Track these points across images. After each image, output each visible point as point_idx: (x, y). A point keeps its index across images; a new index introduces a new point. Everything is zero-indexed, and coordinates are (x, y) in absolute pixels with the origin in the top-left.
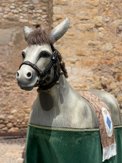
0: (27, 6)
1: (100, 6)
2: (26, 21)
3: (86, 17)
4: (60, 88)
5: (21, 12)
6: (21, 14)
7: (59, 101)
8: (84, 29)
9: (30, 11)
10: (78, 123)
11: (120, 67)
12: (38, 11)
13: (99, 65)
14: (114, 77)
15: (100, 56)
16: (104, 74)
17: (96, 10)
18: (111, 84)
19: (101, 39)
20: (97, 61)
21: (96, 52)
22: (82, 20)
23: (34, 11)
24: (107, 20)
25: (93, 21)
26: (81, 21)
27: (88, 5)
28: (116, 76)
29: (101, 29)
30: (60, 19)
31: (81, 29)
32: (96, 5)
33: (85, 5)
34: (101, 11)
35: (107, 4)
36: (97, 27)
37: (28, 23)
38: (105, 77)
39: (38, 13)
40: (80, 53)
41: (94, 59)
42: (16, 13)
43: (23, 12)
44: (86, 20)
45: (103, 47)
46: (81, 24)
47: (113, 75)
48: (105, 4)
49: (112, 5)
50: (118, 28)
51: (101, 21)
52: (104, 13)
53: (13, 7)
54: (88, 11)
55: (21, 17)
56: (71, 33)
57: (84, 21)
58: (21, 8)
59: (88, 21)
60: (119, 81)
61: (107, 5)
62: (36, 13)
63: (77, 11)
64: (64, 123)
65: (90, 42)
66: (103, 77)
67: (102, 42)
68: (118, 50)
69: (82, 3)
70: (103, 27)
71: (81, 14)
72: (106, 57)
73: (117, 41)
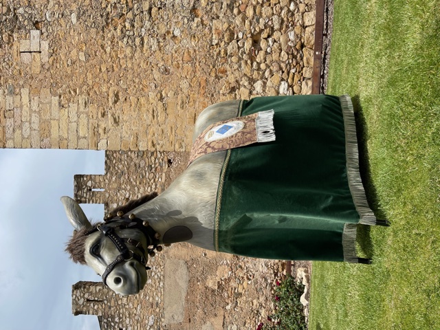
0: (147, 174)
1: (137, 95)
2: (164, 174)
3: (151, 112)
4: (159, 216)
5: (154, 180)
6: (157, 180)
7: (176, 217)
8: (164, 114)
9: (154, 169)
10: (211, 189)
11: (209, 70)
12: (153, 161)
13: (207, 97)
14: (222, 77)
15: (196, 96)
16: (217, 90)
17: (142, 100)
18: (230, 81)
19: (176, 94)
20: (202, 99)
21: (191, 99)
22: (154, 116)
23: (153, 166)
24: (153, 86)
25: (155, 103)
26: (156, 117)
27: (137, 109)
28: (220, 75)
29: (164, 95)
30: (153, 142)
31: (164, 118)
32: (136, 99)
33: (136, 113)
34: (143, 93)
35: (135, 86)
36: (161, 99)
37: (166, 173)
38: (221, 89)
39: (155, 161)
40: (193, 120)
41: (199, 102)
42: (156, 185)
43: (154, 178)
44: (153, 111)
45: (185, 91)
46: (159, 118)
47: (219, 80)
48: (135, 89)
49: (137, 80)
50: (162, 73)
51: (155, 94)
52: (146, 90)
53: (149, 188)
54: (144, 109)
55: (160, 180)
56: (170, 130)
57: (155, 114)
58: (150, 180)
59: (155, 109)
60: (226, 71)
61: (137, 86)
62: (155, 164)
63: (144, 122)
64: (209, 212)
65: (179, 108)
66: (221, 92)
67: (180, 92)
68: (189, 73)
69: (135, 116)
70: (162, 91)
71: (147, 117)
72: (198, 88)
73: (178, 75)
